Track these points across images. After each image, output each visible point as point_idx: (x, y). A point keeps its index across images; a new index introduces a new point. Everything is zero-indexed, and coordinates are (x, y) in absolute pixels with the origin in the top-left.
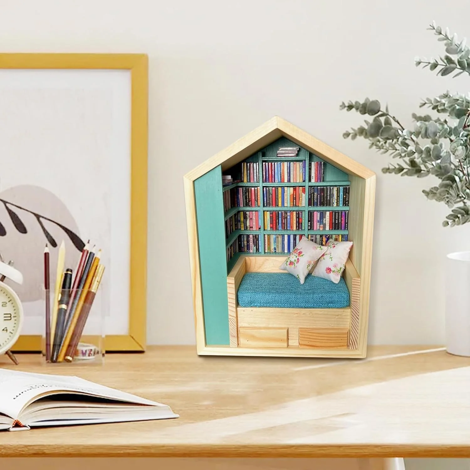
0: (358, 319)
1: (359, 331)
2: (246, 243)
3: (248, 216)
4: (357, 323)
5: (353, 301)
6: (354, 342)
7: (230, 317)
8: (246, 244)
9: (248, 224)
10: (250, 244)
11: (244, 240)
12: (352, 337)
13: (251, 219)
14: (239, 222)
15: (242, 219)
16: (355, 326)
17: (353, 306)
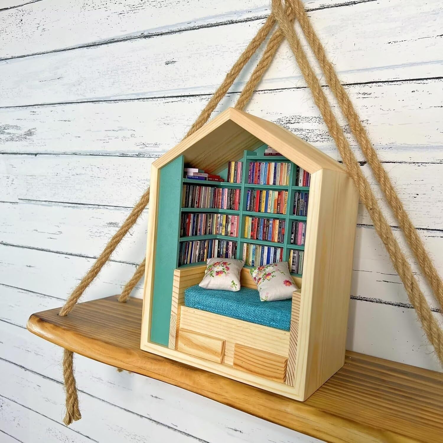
0: (297, 345)
1: (296, 361)
2: (225, 250)
3: (230, 220)
4: (295, 350)
5: (293, 321)
6: (291, 377)
7: (172, 313)
8: (224, 252)
9: (229, 229)
10: (229, 252)
11: (223, 247)
12: (289, 369)
13: (232, 224)
14: (221, 226)
15: (224, 223)
16: (294, 354)
17: (292, 327)
